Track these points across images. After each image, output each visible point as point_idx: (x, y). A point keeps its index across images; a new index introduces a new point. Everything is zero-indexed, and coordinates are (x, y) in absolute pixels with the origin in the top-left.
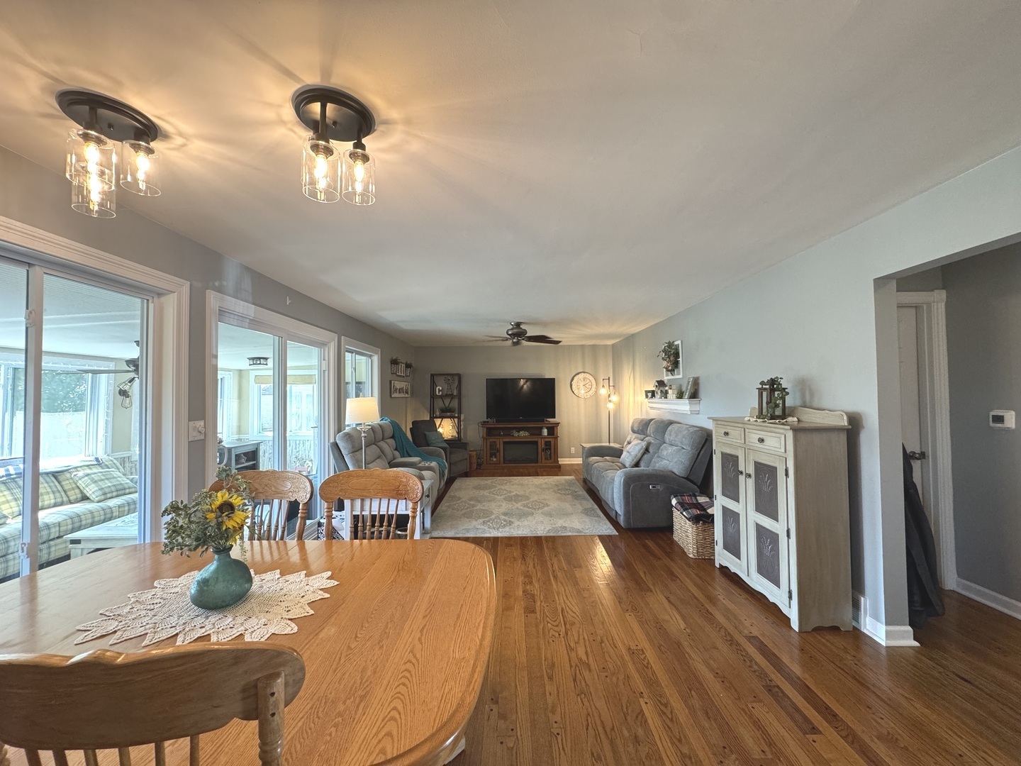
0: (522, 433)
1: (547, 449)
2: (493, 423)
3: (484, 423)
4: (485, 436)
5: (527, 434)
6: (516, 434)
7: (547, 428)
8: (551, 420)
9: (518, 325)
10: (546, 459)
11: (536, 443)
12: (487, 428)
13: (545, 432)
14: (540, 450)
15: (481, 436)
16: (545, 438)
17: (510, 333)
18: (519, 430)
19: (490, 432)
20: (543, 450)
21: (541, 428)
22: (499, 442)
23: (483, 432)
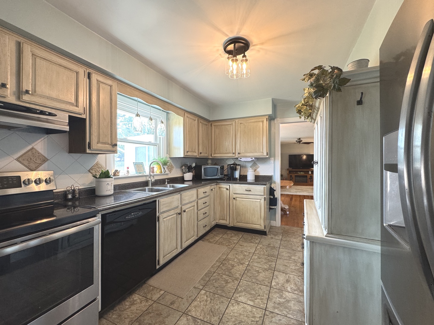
0: (301, 173)
1: (310, 178)
2: (291, 169)
3: (288, 169)
4: (288, 173)
5: (303, 173)
6: (299, 173)
7: (311, 171)
8: (312, 169)
9: (300, 139)
10: (310, 182)
11: (307, 176)
12: (289, 171)
13: (310, 173)
14: (308, 178)
15: (287, 173)
16: (310, 174)
17: (297, 141)
18: (300, 172)
19: (290, 172)
20: (309, 179)
21: (309, 171)
22: (293, 175)
23: (288, 172)
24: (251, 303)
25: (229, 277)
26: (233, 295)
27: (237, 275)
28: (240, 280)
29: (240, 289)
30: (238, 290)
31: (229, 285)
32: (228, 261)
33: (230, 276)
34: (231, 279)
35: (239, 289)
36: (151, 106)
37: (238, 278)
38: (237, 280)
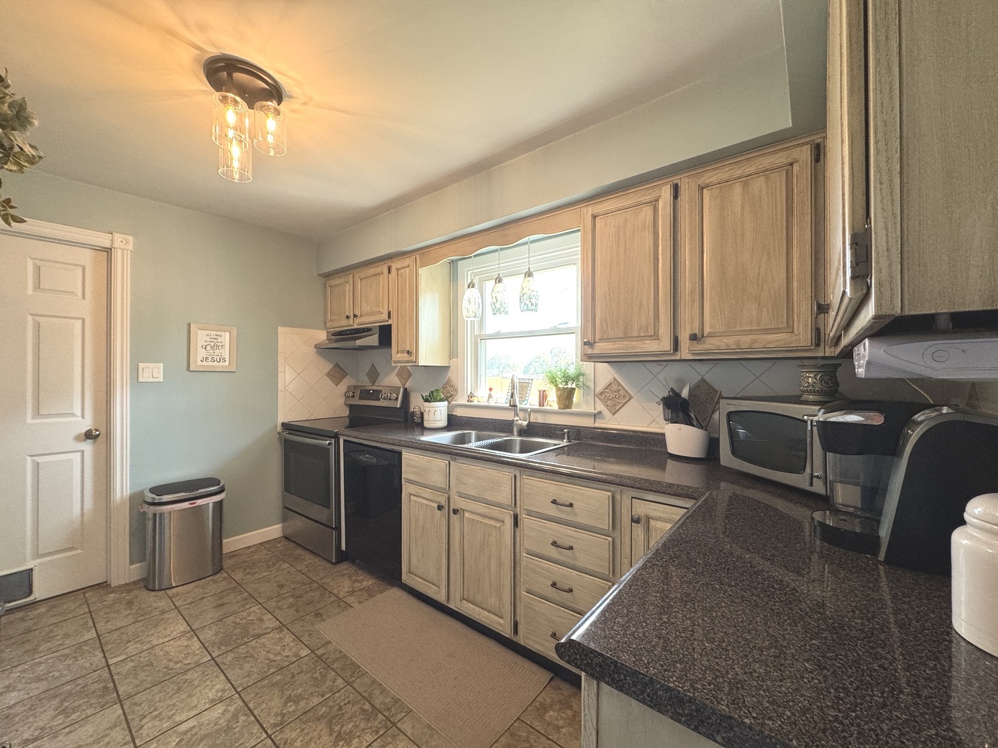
24: (183, 727)
25: (302, 711)
26: (243, 700)
27: (294, 735)
28: (269, 732)
29: (242, 718)
30: (245, 715)
31: (276, 702)
32: (377, 732)
33: (305, 713)
34: (294, 711)
35: (245, 718)
36: (475, 256)
37: (281, 731)
38: (275, 725)
